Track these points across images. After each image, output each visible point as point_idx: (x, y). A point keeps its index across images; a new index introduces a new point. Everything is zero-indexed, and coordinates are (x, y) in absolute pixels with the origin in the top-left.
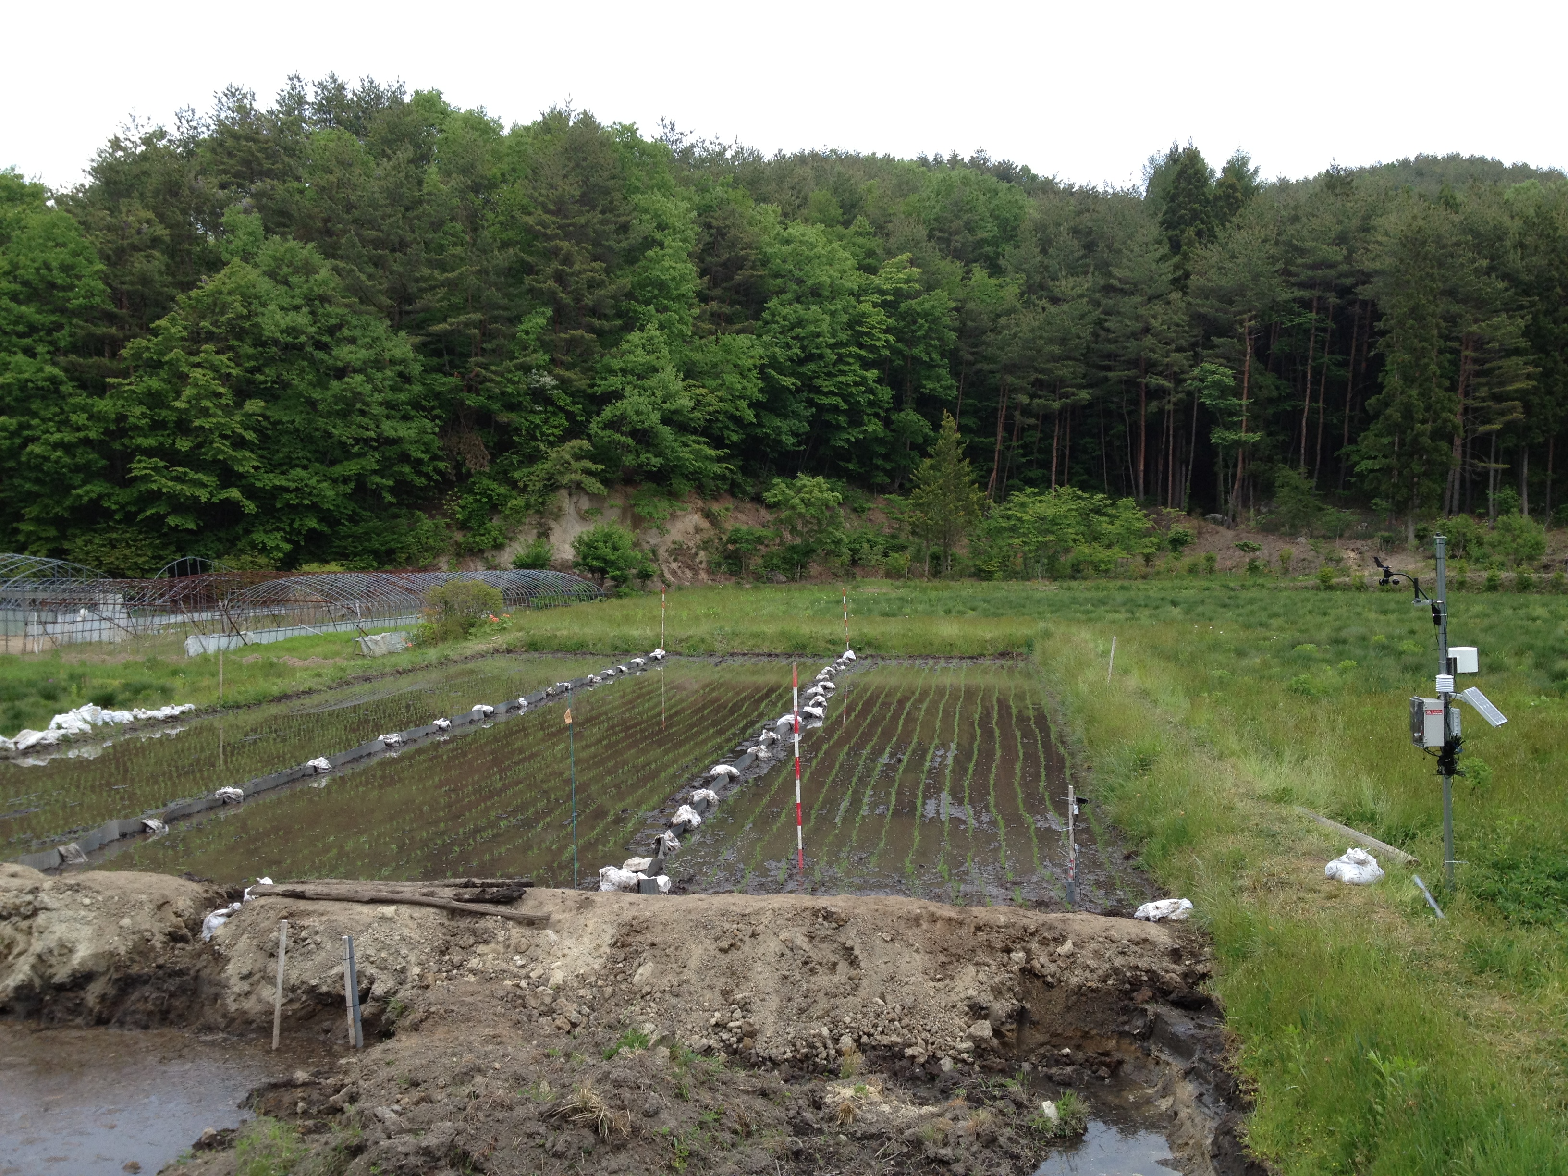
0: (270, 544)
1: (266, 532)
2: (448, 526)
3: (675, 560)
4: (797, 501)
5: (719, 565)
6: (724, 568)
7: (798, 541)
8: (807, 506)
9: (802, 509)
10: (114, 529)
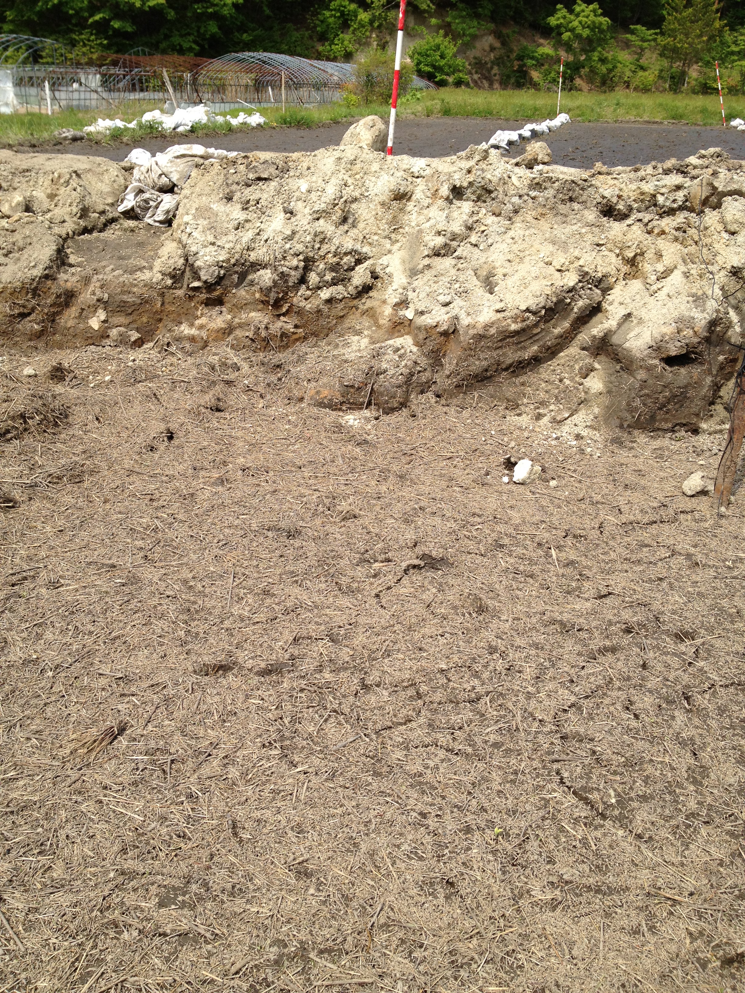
0: (186, 45)
1: (182, 36)
2: (311, 37)
3: (476, 73)
4: (576, 23)
5: (508, 77)
6: (513, 80)
7: (571, 58)
8: (584, 28)
9: (579, 30)
10: (72, 31)
